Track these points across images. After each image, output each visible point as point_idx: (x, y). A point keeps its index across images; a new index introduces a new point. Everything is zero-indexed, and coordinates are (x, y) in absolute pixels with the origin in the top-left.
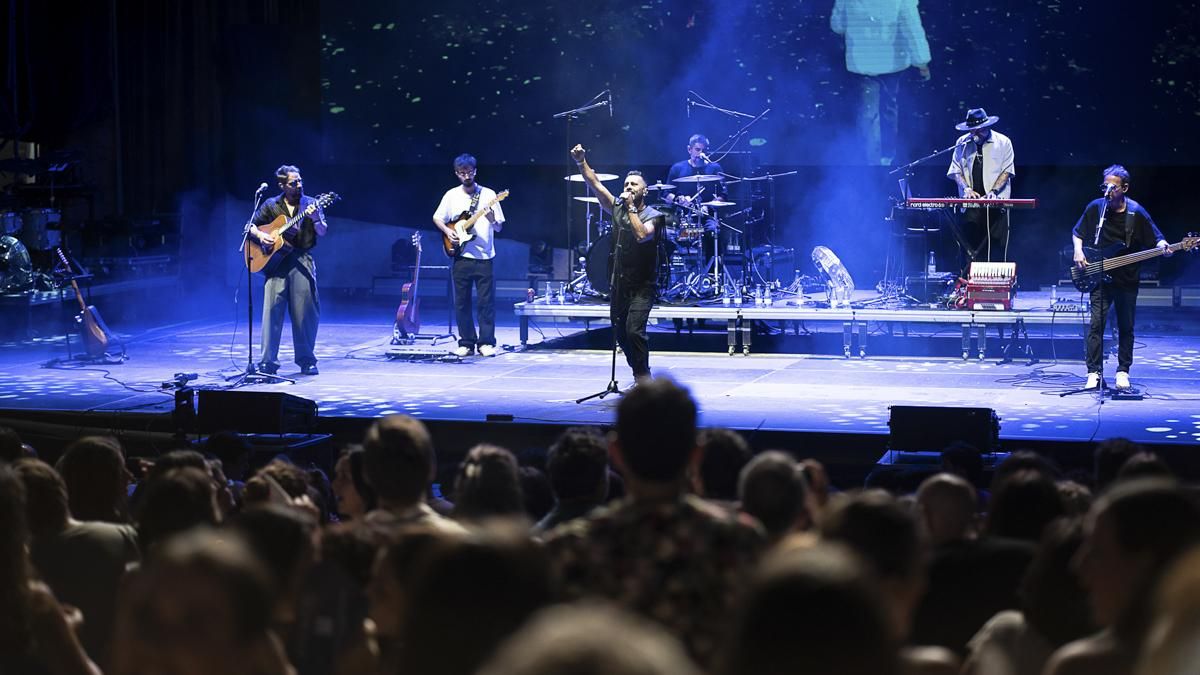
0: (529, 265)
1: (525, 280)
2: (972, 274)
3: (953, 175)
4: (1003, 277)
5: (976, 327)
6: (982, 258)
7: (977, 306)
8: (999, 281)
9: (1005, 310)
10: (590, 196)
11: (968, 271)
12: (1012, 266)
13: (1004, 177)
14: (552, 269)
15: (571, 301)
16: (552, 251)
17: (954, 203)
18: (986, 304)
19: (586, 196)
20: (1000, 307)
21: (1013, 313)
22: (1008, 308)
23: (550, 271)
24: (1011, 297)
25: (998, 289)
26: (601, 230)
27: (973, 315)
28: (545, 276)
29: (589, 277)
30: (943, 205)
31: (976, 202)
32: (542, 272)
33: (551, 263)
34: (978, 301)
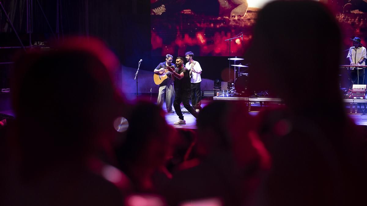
0: (214, 86)
1: (213, 91)
2: (353, 88)
3: (349, 58)
4: (363, 89)
5: (355, 104)
6: (356, 83)
7: (355, 98)
8: (361, 90)
9: (363, 99)
10: (236, 65)
11: (352, 87)
12: (365, 86)
13: (362, 59)
14: (221, 88)
15: (230, 96)
16: (221, 82)
17: (348, 66)
18: (358, 97)
19: (234, 64)
20: (362, 98)
21: (366, 100)
22: (364, 98)
23: (220, 88)
24: (365, 95)
25: (361, 93)
26: (239, 75)
27: (354, 100)
28: (219, 90)
29: (236, 89)
30: (344, 67)
31: (354, 66)
32: (218, 89)
33: (221, 86)
34: (355, 96)
